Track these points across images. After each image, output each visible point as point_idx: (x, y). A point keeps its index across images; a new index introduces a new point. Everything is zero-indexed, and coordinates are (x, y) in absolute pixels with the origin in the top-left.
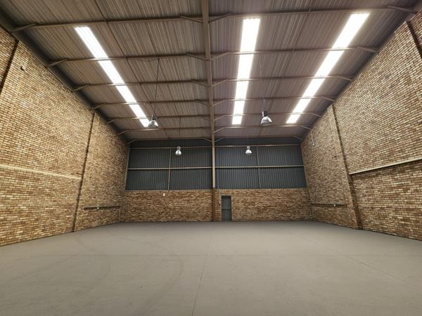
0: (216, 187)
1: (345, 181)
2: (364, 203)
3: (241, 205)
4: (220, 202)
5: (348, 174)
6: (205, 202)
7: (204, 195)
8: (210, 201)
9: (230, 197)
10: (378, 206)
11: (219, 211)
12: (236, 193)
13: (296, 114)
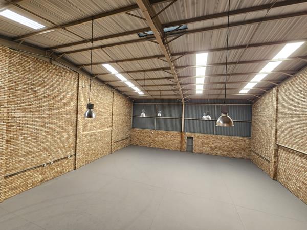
0: (184, 131)
1: (273, 147)
2: (281, 166)
3: (199, 144)
4: (186, 141)
5: (276, 143)
6: (177, 139)
7: (176, 135)
8: (179, 139)
9: (192, 138)
10: (288, 172)
11: (185, 145)
12: (196, 136)
13: (247, 89)
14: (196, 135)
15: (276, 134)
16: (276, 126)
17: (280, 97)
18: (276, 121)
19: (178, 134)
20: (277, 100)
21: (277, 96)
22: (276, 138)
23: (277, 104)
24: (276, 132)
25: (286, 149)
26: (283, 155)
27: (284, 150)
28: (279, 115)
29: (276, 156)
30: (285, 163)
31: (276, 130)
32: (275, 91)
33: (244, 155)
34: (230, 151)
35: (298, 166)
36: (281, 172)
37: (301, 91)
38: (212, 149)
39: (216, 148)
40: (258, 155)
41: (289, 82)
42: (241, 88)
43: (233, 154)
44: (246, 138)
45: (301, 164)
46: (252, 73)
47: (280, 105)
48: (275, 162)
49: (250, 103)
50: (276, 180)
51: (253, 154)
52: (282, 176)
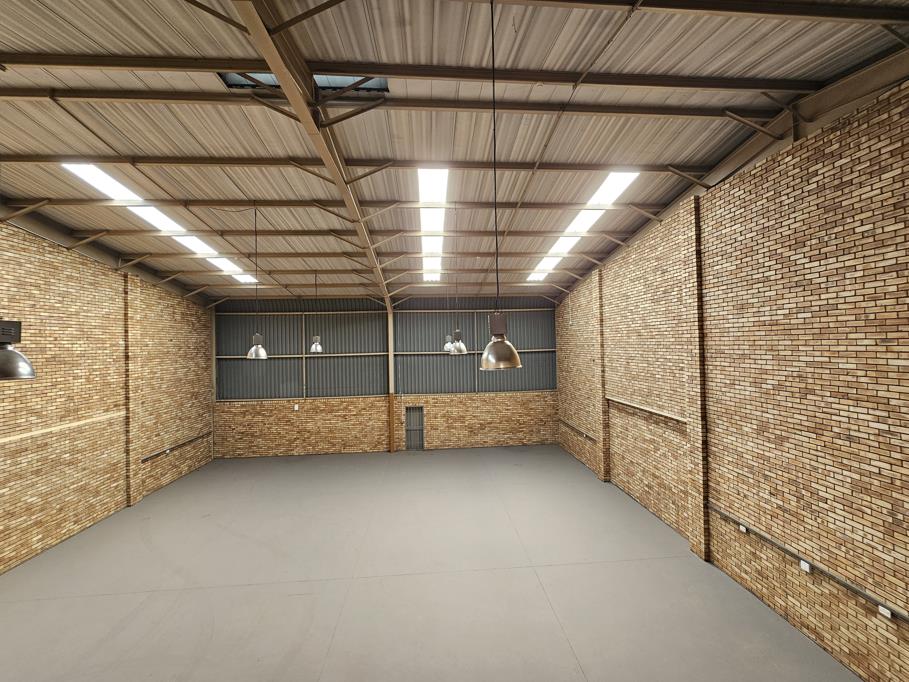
0: (396, 392)
3: (440, 421)
4: (403, 418)
5: (604, 397)
6: (376, 419)
7: (373, 406)
8: (384, 417)
9: (421, 408)
11: (401, 433)
12: (432, 401)
13: (541, 272)
14: (430, 398)
15: (603, 377)
16: (602, 358)
17: (606, 290)
18: (602, 346)
19: (380, 403)
20: (601, 298)
21: (601, 290)
22: (603, 385)
23: (601, 306)
24: (603, 371)
25: (623, 408)
26: (618, 420)
27: (619, 410)
28: (607, 331)
29: (607, 426)
30: (623, 439)
31: (603, 366)
32: (595, 276)
33: (545, 433)
34: (513, 431)
35: (645, 440)
36: (616, 460)
37: (639, 278)
38: (472, 431)
39: (482, 427)
40: (573, 429)
41: (618, 257)
42: (530, 268)
43: (521, 435)
44: (546, 393)
45: (648, 436)
46: (550, 232)
47: (606, 309)
48: (604, 439)
49: (549, 306)
50: (609, 481)
51: (564, 429)
52: (618, 469)
